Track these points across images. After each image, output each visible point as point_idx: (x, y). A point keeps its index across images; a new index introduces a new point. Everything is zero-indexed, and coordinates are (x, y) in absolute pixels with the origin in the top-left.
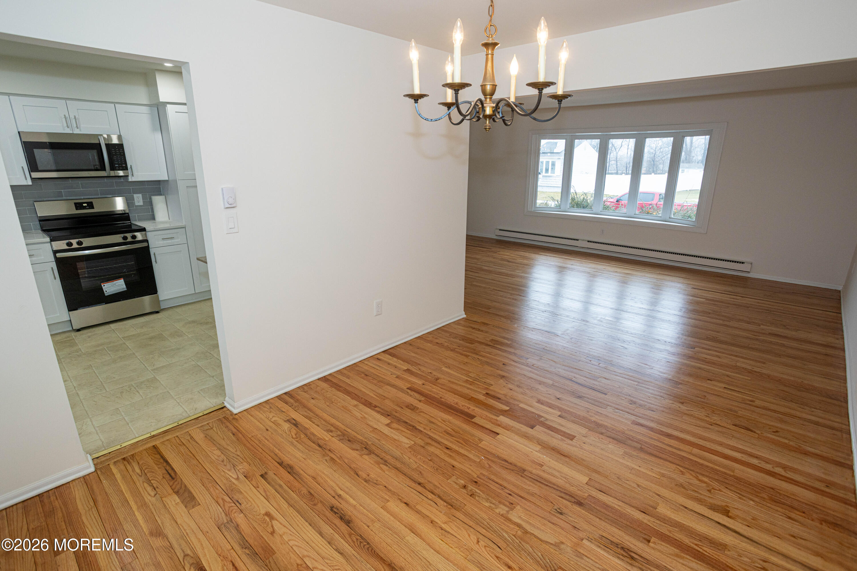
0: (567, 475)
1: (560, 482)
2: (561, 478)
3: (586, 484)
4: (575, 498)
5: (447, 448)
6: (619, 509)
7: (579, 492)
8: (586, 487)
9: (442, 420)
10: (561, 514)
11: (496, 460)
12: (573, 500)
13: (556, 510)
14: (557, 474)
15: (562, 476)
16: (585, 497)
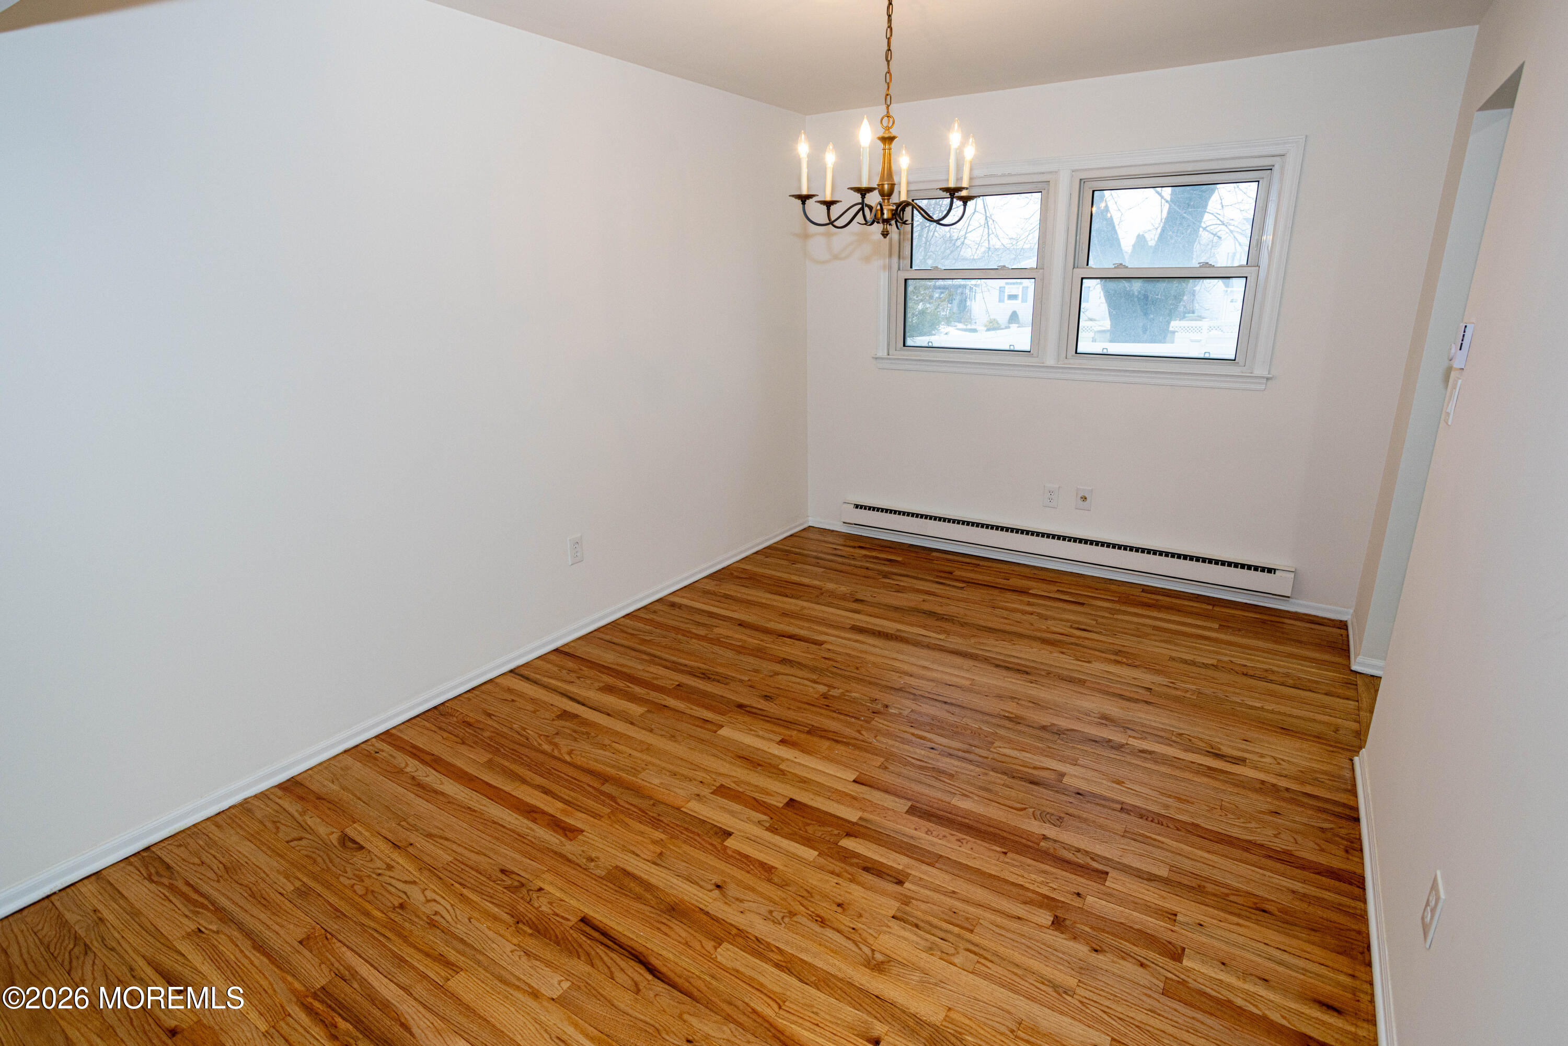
0: (748, 734)
3: (724, 727)
7: (737, 718)
8: (725, 724)
12: (748, 708)
14: (762, 733)
16: (730, 713)
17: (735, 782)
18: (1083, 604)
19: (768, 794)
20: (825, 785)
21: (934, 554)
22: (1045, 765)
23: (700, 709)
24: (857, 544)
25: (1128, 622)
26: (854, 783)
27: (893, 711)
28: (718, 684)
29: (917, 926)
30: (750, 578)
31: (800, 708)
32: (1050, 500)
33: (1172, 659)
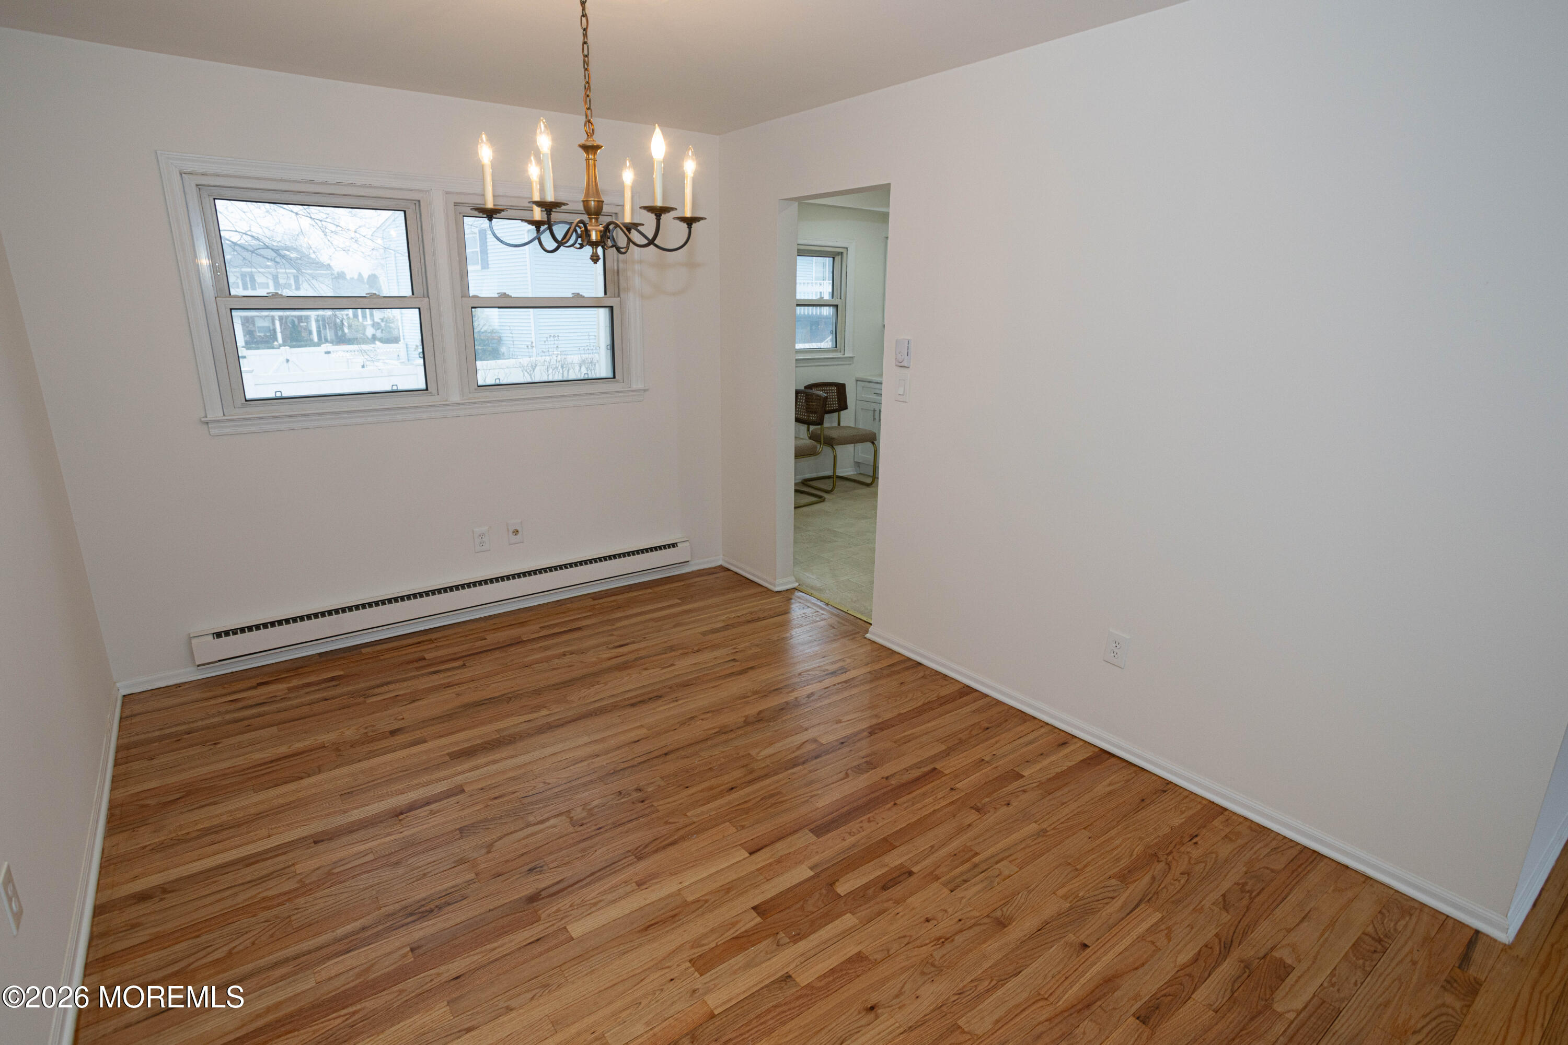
0: (598, 910)
1: (591, 892)
2: (598, 899)
3: (565, 928)
4: (548, 897)
5: (732, 789)
6: (488, 947)
7: (555, 908)
8: (560, 924)
9: (815, 795)
10: (530, 870)
11: (681, 833)
12: (544, 894)
13: (541, 867)
14: (610, 897)
15: (601, 901)
16: (540, 912)
17: (692, 947)
18: (579, 629)
19: (734, 924)
20: (742, 877)
21: (364, 651)
22: (799, 742)
23: (506, 939)
24: (254, 682)
25: (635, 624)
26: (754, 857)
27: (650, 789)
28: (450, 908)
29: (965, 881)
30: (188, 794)
31: (584, 850)
32: (482, 544)
33: (704, 634)
